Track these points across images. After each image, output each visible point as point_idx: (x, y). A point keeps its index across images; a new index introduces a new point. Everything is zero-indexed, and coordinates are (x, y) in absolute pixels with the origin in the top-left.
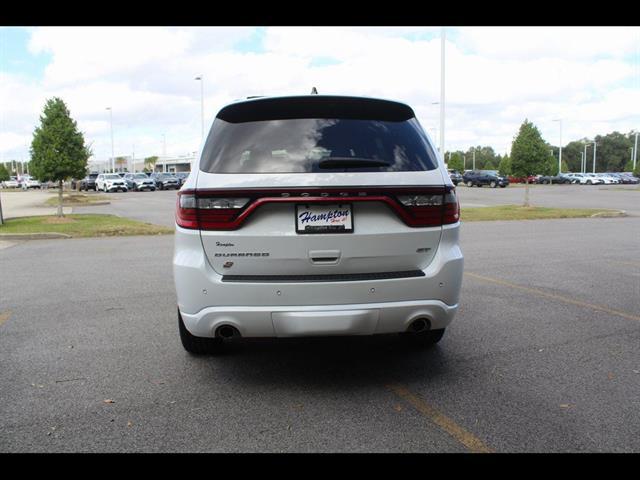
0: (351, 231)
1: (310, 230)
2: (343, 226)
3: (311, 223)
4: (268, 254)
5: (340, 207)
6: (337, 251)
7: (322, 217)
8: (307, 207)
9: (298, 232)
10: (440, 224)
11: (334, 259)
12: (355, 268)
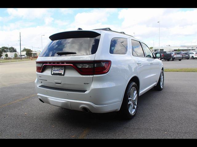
0: (64, 75)
1: (54, 74)
2: (61, 73)
3: (55, 72)
4: (47, 80)
5: (62, 67)
6: (60, 81)
7: (57, 70)
8: (55, 67)
9: (51, 74)
10: (93, 75)
11: (60, 84)
12: (66, 87)
